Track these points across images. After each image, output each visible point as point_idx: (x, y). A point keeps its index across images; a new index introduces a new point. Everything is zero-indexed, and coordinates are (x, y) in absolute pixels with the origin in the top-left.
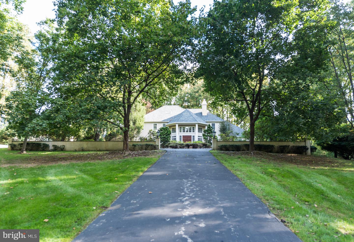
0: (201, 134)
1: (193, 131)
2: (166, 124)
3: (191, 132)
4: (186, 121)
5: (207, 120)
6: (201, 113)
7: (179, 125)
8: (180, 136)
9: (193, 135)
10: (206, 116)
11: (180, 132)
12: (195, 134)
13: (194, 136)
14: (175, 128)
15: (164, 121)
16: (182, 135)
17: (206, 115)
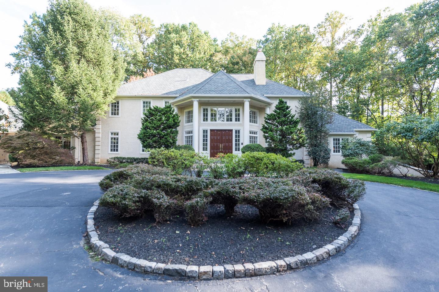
0: (258, 127)
1: (238, 120)
2: (171, 101)
3: (231, 120)
4: (221, 91)
5: (268, 93)
6: (253, 81)
7: (201, 104)
8: (205, 132)
9: (237, 128)
10: (263, 86)
11: (205, 119)
12: (243, 125)
13: (238, 132)
14: (192, 111)
15: (167, 94)
16: (209, 128)
17: (265, 84)
